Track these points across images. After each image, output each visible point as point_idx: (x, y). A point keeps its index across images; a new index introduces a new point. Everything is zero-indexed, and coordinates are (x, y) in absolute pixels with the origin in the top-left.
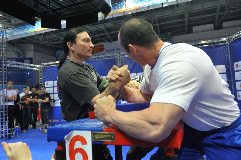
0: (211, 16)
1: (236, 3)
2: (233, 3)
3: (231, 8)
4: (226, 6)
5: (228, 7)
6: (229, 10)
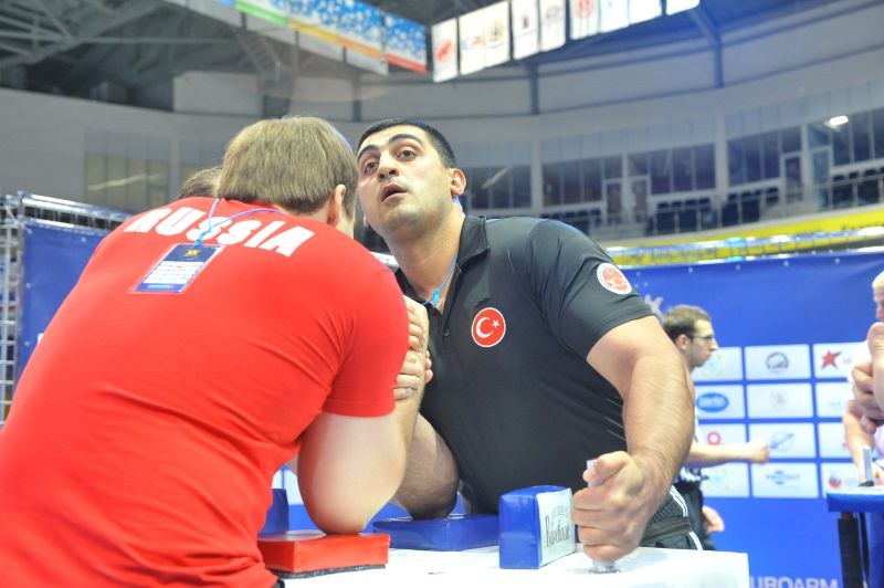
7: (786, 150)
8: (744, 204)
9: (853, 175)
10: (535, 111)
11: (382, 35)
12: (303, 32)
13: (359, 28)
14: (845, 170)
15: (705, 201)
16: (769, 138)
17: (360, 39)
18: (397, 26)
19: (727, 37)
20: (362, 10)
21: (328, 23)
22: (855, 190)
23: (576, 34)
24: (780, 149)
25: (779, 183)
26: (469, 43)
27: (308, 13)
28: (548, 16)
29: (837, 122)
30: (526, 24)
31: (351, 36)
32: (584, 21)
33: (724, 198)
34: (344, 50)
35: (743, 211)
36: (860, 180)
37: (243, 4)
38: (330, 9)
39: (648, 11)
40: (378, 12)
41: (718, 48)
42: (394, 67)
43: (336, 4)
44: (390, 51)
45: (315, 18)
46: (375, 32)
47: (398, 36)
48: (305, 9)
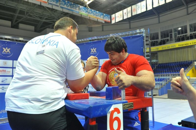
0: (10, 14)
1: (34, 12)
2: (32, 12)
3: (29, 14)
4: (26, 11)
5: (27, 13)
6: (28, 16)
7: (170, 33)
8: (163, 42)
9: (181, 36)
10: (130, 28)
11: (103, 16)
12: (90, 17)
13: (99, 16)
14: (179, 36)
15: (157, 41)
16: (167, 31)
17: (99, 17)
18: (105, 15)
19: (160, 15)
20: (100, 13)
21: (94, 15)
22: (181, 39)
23: (133, 15)
24: (169, 33)
25: (169, 38)
26: (117, 17)
27: (91, 14)
28: (129, 12)
29: (180, 29)
30: (125, 14)
31: (98, 17)
32: (134, 12)
33: (160, 41)
34: (97, 19)
35: (163, 43)
36: (182, 37)
37: (80, 13)
38: (95, 13)
39: (144, 10)
40: (102, 13)
41: (159, 17)
42: (105, 22)
43: (95, 12)
44: (104, 19)
45: (92, 14)
46: (102, 16)
47: (106, 17)
48: (90, 13)
